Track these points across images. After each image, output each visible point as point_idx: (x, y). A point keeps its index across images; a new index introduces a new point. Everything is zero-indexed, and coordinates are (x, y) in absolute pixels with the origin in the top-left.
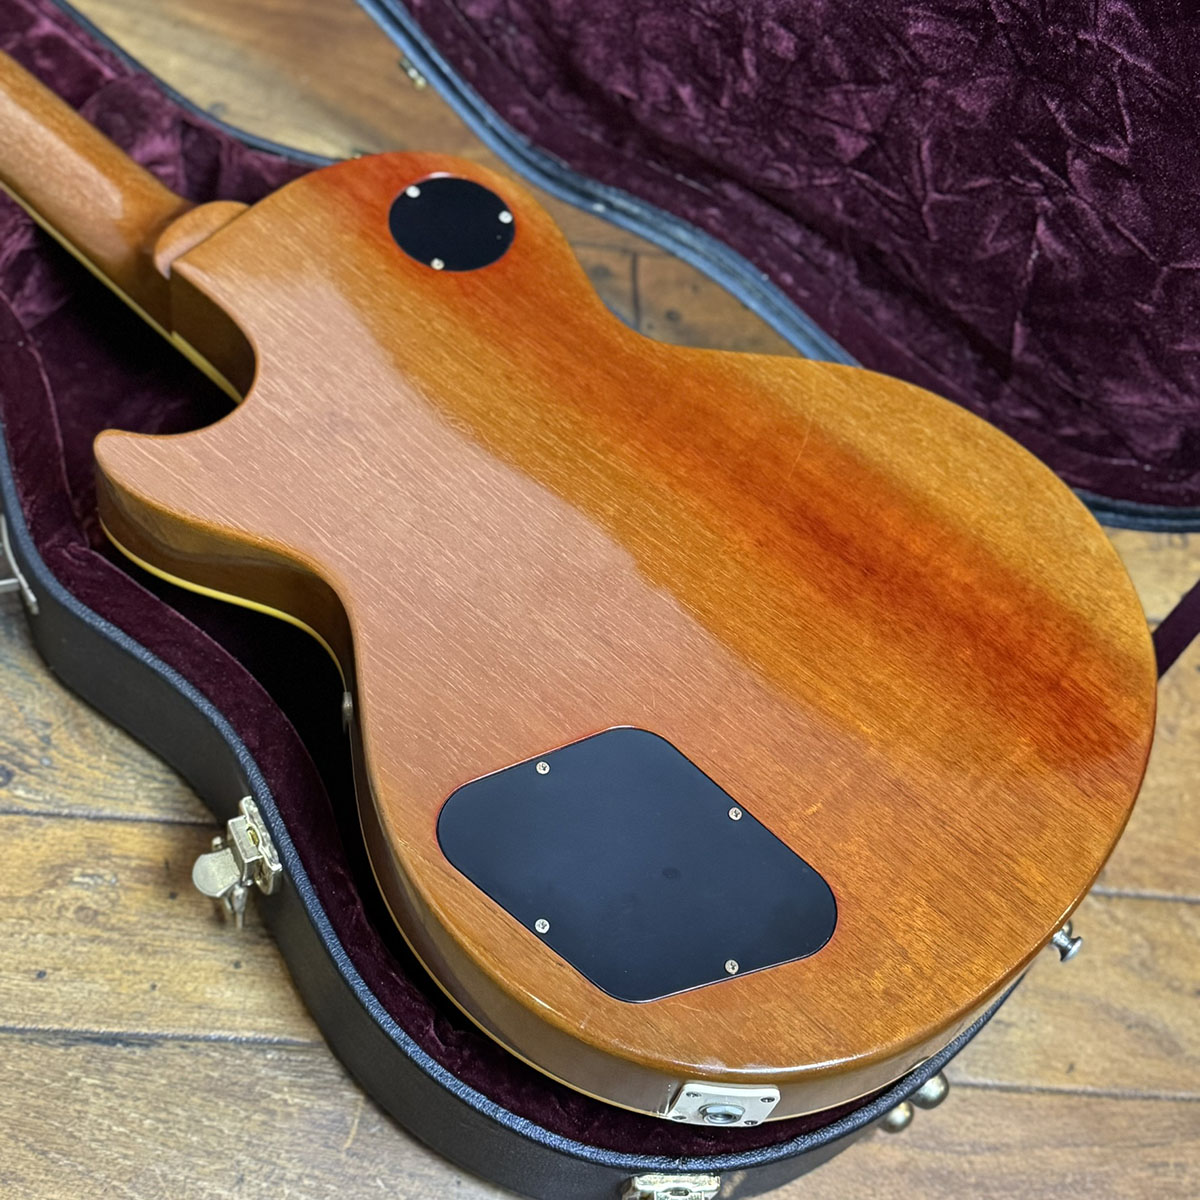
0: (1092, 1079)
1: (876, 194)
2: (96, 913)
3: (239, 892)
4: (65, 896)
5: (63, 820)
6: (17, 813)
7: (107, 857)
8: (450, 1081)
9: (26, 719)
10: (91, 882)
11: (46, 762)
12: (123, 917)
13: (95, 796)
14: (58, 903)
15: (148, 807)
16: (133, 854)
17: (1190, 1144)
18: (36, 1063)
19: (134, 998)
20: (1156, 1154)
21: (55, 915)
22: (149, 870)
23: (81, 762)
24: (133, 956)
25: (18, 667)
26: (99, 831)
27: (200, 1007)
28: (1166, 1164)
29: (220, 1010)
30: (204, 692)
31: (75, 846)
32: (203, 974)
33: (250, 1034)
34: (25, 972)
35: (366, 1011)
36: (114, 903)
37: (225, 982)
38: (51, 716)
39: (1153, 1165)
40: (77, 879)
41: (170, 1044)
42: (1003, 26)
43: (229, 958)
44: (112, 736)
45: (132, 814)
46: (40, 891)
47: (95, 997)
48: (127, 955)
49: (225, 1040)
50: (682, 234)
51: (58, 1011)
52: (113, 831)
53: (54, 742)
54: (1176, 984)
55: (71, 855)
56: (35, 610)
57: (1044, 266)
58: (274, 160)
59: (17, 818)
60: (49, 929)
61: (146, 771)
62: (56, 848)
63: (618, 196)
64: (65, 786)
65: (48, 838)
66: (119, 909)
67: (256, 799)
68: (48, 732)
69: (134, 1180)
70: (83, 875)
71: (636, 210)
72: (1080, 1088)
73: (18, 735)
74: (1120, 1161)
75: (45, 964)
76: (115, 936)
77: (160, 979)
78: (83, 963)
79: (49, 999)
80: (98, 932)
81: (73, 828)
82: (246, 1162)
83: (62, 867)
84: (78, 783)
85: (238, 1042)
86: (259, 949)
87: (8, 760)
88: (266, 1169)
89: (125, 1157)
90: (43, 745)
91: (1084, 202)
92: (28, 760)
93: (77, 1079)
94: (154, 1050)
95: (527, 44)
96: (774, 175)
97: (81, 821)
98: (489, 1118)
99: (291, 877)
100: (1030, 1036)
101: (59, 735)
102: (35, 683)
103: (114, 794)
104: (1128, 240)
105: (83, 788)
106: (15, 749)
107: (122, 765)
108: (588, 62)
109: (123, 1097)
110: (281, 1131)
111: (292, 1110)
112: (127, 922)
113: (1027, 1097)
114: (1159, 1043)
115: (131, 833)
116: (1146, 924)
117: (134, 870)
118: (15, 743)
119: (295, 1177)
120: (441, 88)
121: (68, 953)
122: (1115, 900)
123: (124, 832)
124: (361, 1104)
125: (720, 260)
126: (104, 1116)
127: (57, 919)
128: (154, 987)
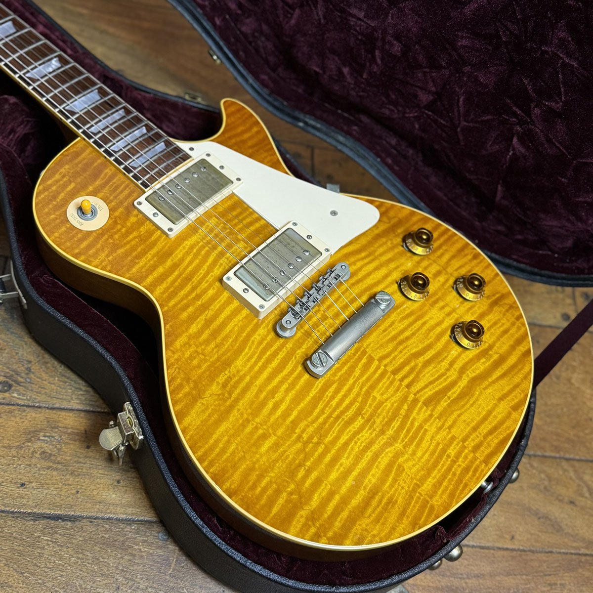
0: (522, 543)
1: (435, 121)
2: (51, 455)
3: (122, 448)
4: (35, 447)
5: (36, 409)
6: (13, 405)
7: (57, 428)
8: (224, 546)
9: (19, 359)
10: (49, 440)
11: (28, 380)
12: (63, 457)
13: (51, 397)
14: (32, 450)
15: (77, 403)
16: (69, 426)
17: (566, 574)
18: (20, 529)
19: (68, 497)
20: (552, 579)
21: (30, 455)
22: (77, 434)
23: (45, 380)
24: (68, 477)
25: (16, 334)
26: (53, 415)
27: (100, 503)
28: (556, 584)
29: (110, 504)
30: (107, 350)
31: (41, 421)
32: (101, 485)
33: (124, 516)
34: (15, 483)
35: (184, 510)
36: (59, 450)
37: (112, 490)
38: (31, 358)
39: (550, 585)
40: (41, 438)
41: (84, 521)
42: (505, 42)
43: (115, 478)
44: (61, 368)
45: (69, 407)
46: (23, 444)
47: (49, 497)
48: (65, 476)
49: (112, 519)
50: (341, 138)
51: (30, 503)
52: (60, 415)
53: (33, 371)
54: (560, 498)
55: (39, 426)
56: (26, 307)
57: (515, 158)
58: (147, 95)
59: (13, 407)
60: (27, 463)
61: (77, 386)
62: (32, 422)
63: (310, 119)
64: (37, 392)
65: (28, 417)
66: (62, 453)
67: (132, 404)
68: (30, 365)
69: (66, 587)
70: (45, 436)
71: (319, 126)
72: (516, 547)
73: (15, 367)
74: (535, 583)
75: (25, 479)
76: (60, 466)
77: (81, 488)
78: (43, 480)
79: (26, 497)
80: (51, 464)
81: (40, 413)
82: (121, 579)
83: (34, 432)
84: (43, 391)
85: (118, 520)
86: (129, 474)
87: (10, 379)
88: (130, 583)
89: (62, 576)
90: (27, 372)
91: (538, 128)
92: (20, 379)
93: (39, 537)
94: (77, 523)
95: (270, 46)
96: (387, 112)
97: (44, 410)
98: (243, 565)
99: (148, 442)
100: (494, 522)
101: (35, 367)
102: (24, 341)
103: (61, 397)
104: (557, 147)
105: (46, 394)
106: (13, 373)
107: (65, 382)
108: (300, 55)
109: (61, 546)
110: (138, 564)
111: (144, 554)
112: (65, 460)
113: (492, 551)
114: (553, 526)
115: (68, 416)
116: (546, 469)
117: (69, 434)
118: (13, 371)
119: (144, 587)
120: (228, 65)
121: (36, 475)
122: (533, 458)
123: (65, 415)
124: (177, 551)
125: (358, 151)
126: (52, 556)
127: (32, 457)
128: (78, 492)
